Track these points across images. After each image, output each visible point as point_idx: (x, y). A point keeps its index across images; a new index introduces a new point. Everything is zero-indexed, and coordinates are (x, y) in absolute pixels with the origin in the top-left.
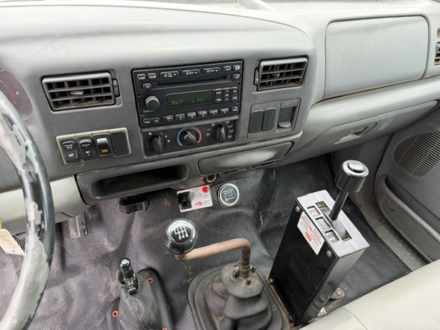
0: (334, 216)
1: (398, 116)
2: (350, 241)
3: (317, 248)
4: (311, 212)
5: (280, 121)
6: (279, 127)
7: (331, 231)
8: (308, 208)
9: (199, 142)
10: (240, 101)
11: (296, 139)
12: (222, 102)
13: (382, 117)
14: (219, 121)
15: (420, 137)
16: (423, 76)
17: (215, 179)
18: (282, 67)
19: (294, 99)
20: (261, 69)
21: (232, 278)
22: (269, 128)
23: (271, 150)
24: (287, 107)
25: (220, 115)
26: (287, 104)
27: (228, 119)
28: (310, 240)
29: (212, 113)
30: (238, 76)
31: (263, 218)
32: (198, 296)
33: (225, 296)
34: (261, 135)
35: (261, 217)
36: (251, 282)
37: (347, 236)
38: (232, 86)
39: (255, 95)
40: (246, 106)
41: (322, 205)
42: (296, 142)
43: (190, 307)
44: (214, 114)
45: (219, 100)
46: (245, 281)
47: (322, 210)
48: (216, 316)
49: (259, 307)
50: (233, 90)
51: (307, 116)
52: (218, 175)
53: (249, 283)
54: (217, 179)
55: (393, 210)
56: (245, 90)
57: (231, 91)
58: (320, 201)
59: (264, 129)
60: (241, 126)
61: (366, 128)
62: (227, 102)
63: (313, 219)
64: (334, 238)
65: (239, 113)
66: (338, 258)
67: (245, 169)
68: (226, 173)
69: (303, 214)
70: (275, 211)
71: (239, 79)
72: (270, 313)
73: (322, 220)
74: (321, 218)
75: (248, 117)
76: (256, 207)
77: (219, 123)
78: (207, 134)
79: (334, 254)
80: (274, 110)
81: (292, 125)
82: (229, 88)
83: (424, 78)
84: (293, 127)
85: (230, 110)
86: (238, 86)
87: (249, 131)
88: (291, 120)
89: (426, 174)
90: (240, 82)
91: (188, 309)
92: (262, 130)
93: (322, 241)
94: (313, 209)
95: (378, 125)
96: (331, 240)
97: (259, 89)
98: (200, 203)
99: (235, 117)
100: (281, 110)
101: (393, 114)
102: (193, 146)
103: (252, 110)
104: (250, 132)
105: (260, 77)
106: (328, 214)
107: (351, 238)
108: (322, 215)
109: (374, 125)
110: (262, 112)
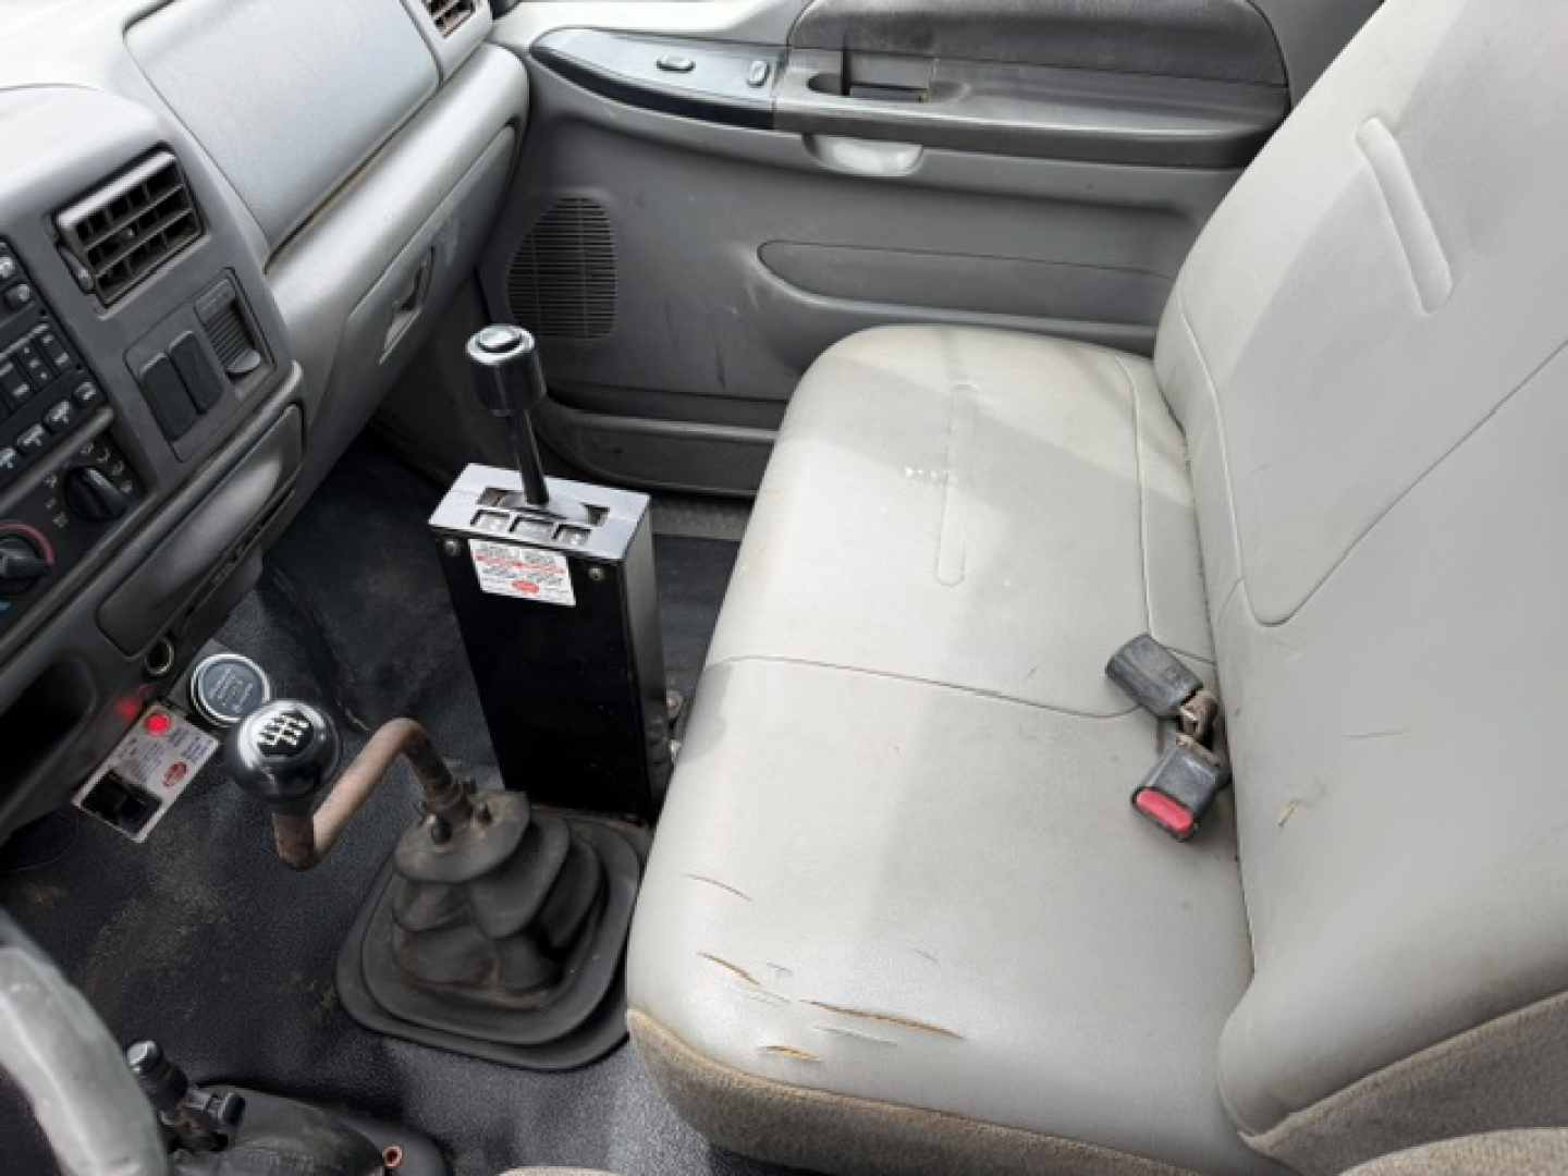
0: (538, 495)
1: (463, 206)
2: (610, 515)
3: (561, 592)
4: (486, 525)
5: (226, 361)
6: (235, 378)
7: (561, 527)
8: (473, 522)
9: (50, 559)
10: (81, 360)
11: (299, 388)
12: (33, 392)
13: (433, 223)
14: (62, 456)
15: (536, 236)
16: (441, 76)
17: (171, 650)
18: (118, 207)
19: (215, 281)
20: (74, 240)
21: (439, 849)
22: (216, 395)
23: (261, 458)
24: (215, 310)
25: (57, 435)
26: (210, 302)
27: (82, 440)
28: (536, 589)
29: (33, 444)
30: (24, 291)
31: (356, 715)
32: (392, 996)
33: (460, 912)
34: (203, 431)
35: (348, 713)
36: (492, 810)
37: (596, 513)
38: (29, 331)
39: (110, 321)
40: (109, 366)
41: (493, 494)
42: (305, 396)
43: (398, 1038)
44: (39, 442)
45: (22, 389)
46: (474, 824)
47: (505, 506)
48: (476, 985)
49: (553, 851)
50: (38, 339)
51: (277, 311)
52: (170, 635)
53: (486, 817)
54: (175, 649)
55: (618, 451)
56: (72, 322)
57: (36, 343)
58: (480, 490)
59: (202, 405)
60: (138, 435)
61: (418, 277)
62: (49, 382)
63: (505, 534)
64: (577, 536)
65: (104, 398)
66: (620, 563)
67: (232, 566)
68: (190, 610)
69: (474, 545)
70: (368, 670)
71: (32, 298)
72: (583, 845)
73: (522, 526)
74: (518, 520)
75: (136, 394)
76: (319, 691)
77: (66, 466)
78: (56, 521)
79: (605, 564)
80: (190, 337)
81: (262, 355)
82: (23, 341)
83: (446, 80)
84: (269, 359)
85: (77, 403)
86: (45, 317)
87: (171, 437)
88: (250, 340)
89: (616, 317)
90: (41, 305)
91: (396, 1049)
92: (201, 412)
93: (561, 562)
94: (483, 518)
95: (438, 251)
96: (574, 543)
97: (109, 300)
98: (175, 767)
99: (103, 418)
100: (206, 326)
101: (449, 204)
102: (44, 581)
103: (135, 371)
104: (175, 438)
105: (87, 260)
106: (523, 502)
107: (604, 510)
108: (514, 515)
109: (429, 255)
110: (162, 360)
